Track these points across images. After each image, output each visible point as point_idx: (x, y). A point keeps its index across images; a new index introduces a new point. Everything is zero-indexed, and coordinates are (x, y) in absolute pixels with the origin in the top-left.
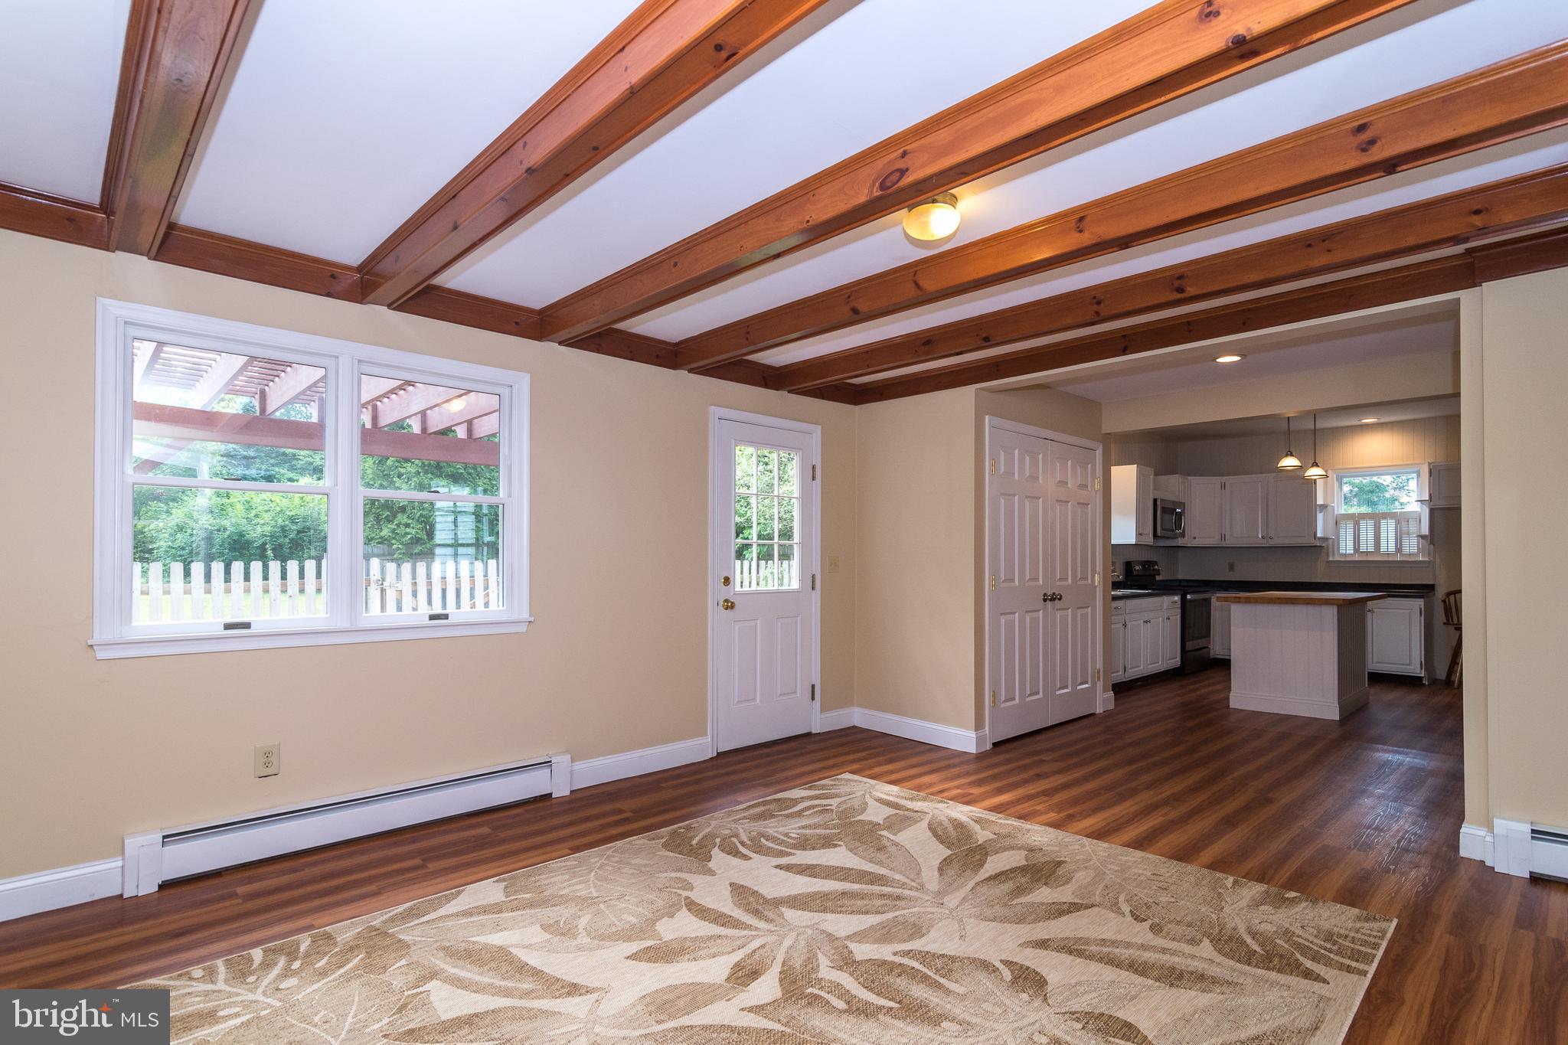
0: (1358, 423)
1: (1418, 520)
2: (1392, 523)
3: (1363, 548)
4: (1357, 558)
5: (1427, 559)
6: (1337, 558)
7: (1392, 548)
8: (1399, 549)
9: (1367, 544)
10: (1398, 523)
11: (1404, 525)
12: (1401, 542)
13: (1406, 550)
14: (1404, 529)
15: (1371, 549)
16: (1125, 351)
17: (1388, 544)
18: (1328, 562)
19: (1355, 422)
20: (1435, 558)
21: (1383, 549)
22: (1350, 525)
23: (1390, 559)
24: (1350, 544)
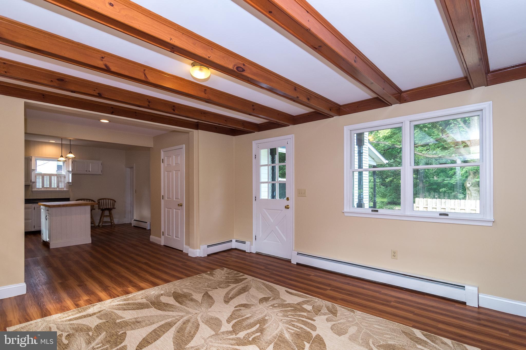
0: (49, 142)
1: (64, 177)
2: (56, 177)
3: (45, 186)
4: (43, 190)
5: (67, 190)
6: (36, 190)
7: (56, 186)
8: (58, 187)
9: (47, 185)
10: (57, 178)
11: (60, 178)
12: (59, 184)
13: (60, 187)
14: (60, 180)
15: (48, 186)
16: (112, 113)
17: (54, 185)
18: (32, 191)
19: (47, 141)
20: (69, 189)
21: (53, 186)
22: (41, 177)
23: (55, 190)
24: (41, 184)
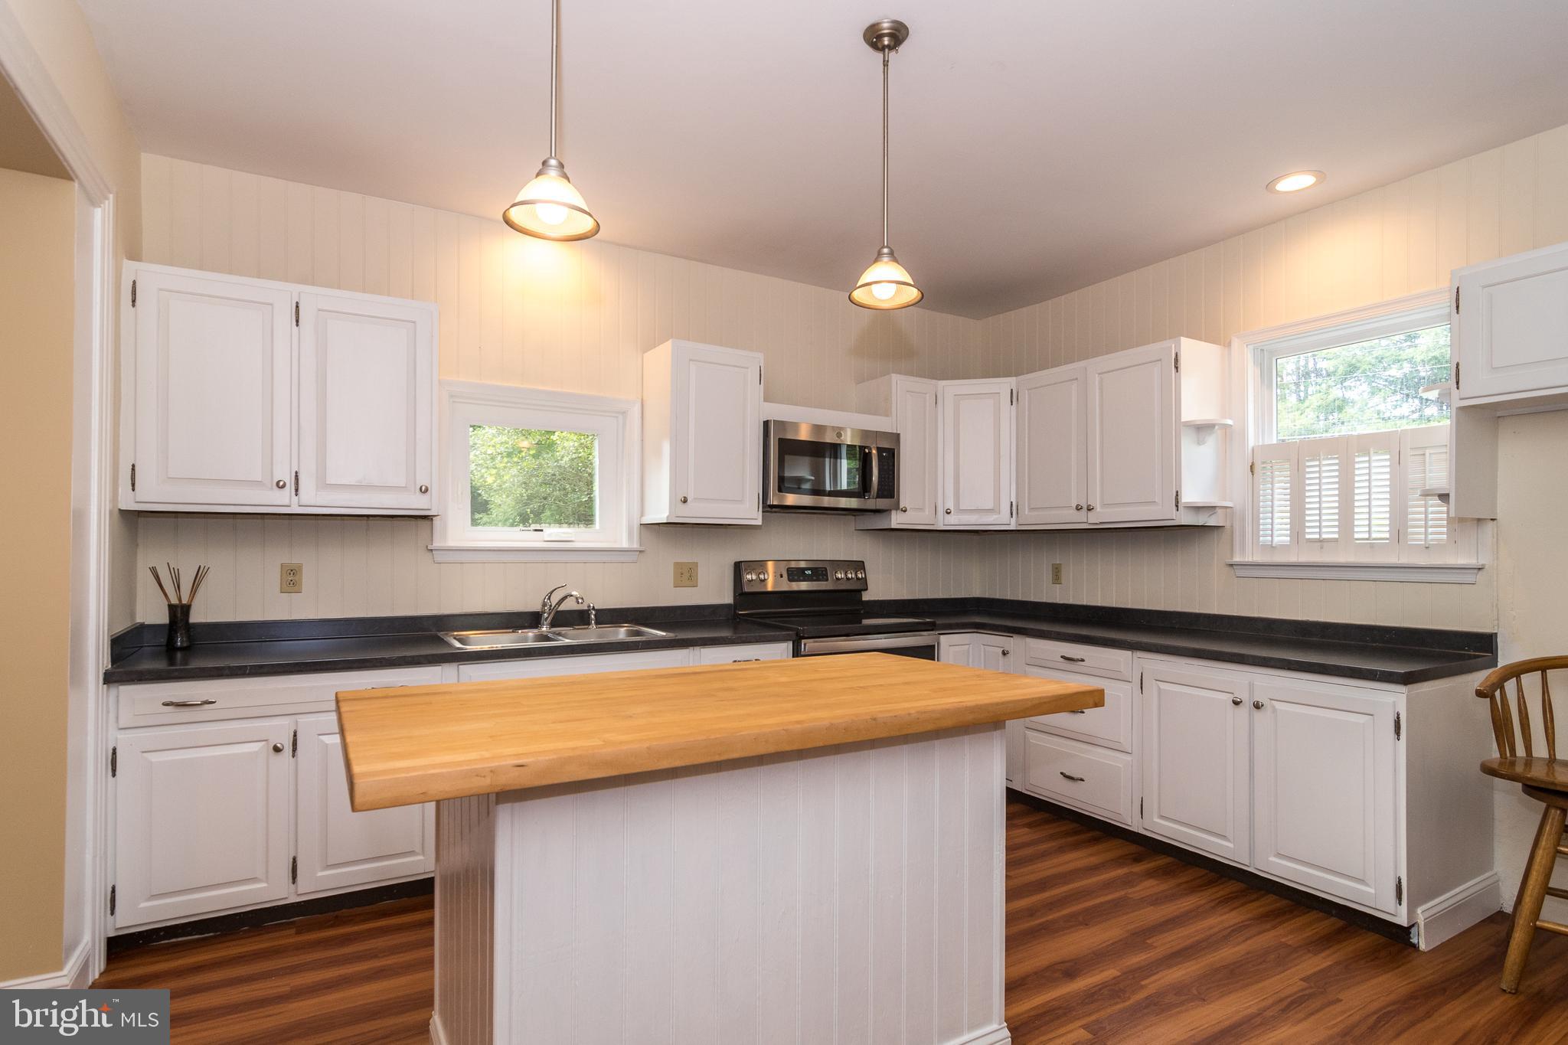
2: (1381, 463)
3: (1311, 534)
4: (1298, 559)
6: (1253, 559)
7: (1381, 530)
8: (1399, 532)
9: (1323, 523)
10: (1398, 461)
11: (1413, 466)
12: (1404, 513)
13: (1416, 535)
14: (1414, 477)
15: (1333, 533)
17: (1373, 520)
18: (1231, 569)
21: (1360, 533)
22: (1284, 471)
23: (1379, 560)
24: (1284, 523)
